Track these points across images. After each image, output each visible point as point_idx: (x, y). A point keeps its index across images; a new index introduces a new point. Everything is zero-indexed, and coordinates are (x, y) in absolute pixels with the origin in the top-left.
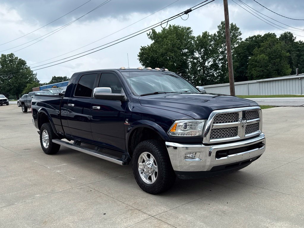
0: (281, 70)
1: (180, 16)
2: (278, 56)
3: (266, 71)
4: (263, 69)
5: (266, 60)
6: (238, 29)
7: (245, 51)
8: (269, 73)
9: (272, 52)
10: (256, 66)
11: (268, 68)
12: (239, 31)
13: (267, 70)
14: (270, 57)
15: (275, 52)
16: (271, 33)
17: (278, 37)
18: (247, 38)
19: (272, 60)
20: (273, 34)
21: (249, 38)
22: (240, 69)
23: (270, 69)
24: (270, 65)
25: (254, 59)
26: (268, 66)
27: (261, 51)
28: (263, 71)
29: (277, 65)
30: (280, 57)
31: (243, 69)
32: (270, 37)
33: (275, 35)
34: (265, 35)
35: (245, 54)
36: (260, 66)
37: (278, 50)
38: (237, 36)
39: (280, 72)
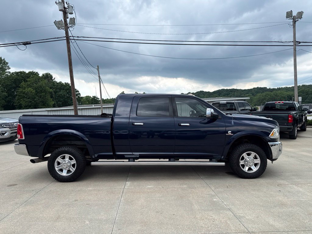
0: (46, 102)
1: (16, 45)
2: (43, 91)
3: (33, 102)
4: (31, 100)
5: (33, 93)
6: (7, 63)
7: (12, 84)
8: (36, 104)
9: (38, 87)
10: (24, 97)
11: (36, 100)
12: (8, 65)
13: (35, 101)
14: (36, 91)
15: (41, 87)
16: (35, 72)
17: (41, 75)
18: (13, 73)
19: (38, 94)
20: (36, 72)
21: (15, 73)
22: (7, 99)
23: (37, 100)
24: (37, 98)
25: (23, 91)
26: (35, 98)
27: (28, 85)
28: (31, 102)
29: (43, 98)
30: (45, 91)
31: (11, 99)
32: (33, 74)
33: (38, 74)
34: (29, 72)
35: (12, 86)
36: (28, 97)
37: (43, 86)
38: (6, 69)
39: (45, 103)
